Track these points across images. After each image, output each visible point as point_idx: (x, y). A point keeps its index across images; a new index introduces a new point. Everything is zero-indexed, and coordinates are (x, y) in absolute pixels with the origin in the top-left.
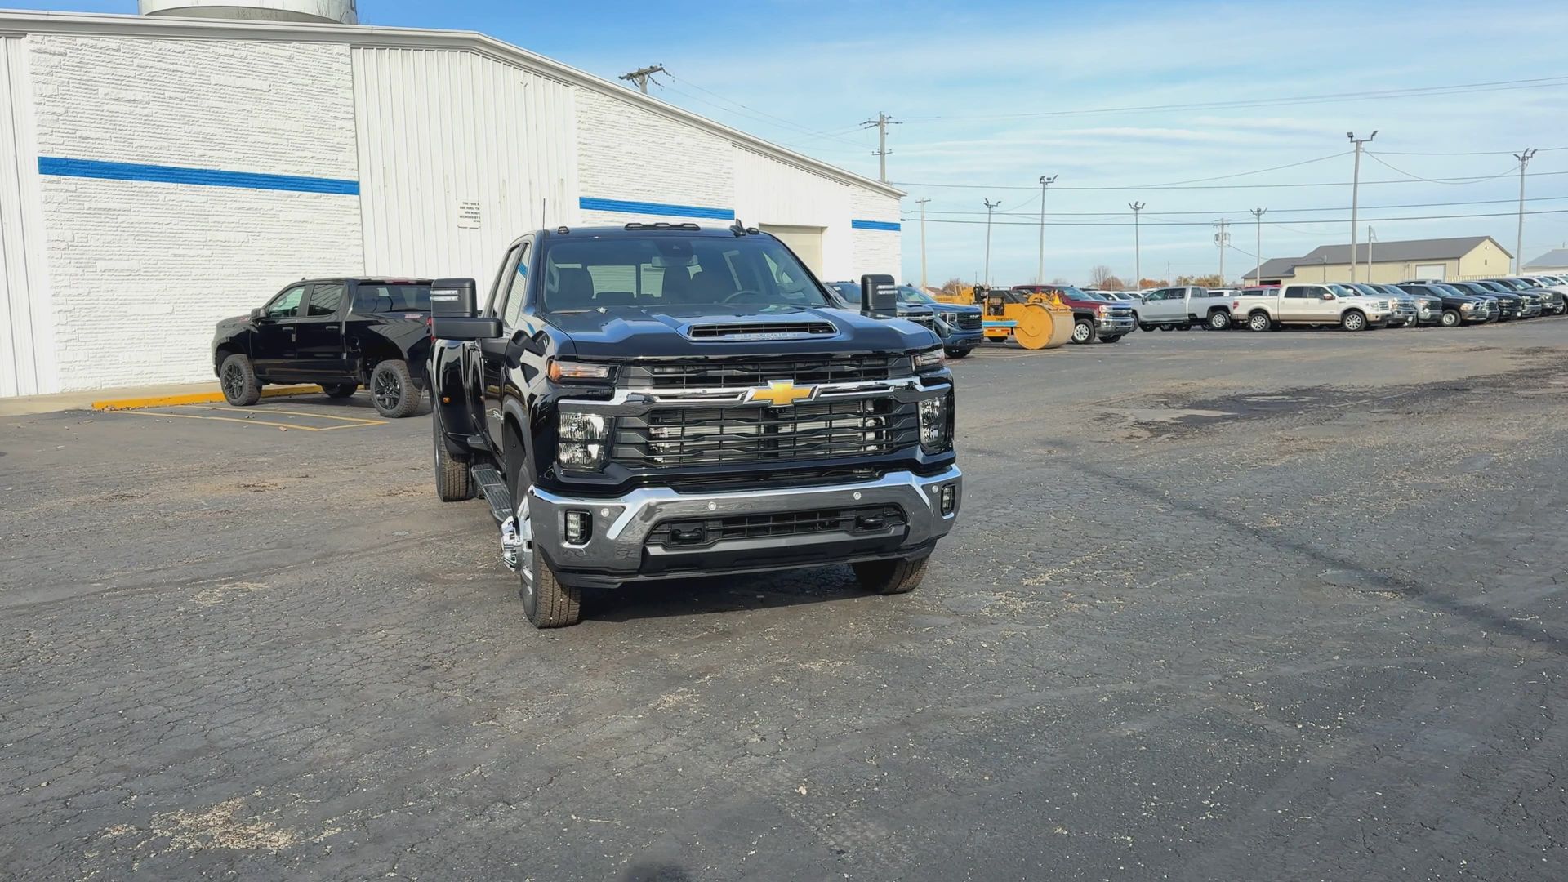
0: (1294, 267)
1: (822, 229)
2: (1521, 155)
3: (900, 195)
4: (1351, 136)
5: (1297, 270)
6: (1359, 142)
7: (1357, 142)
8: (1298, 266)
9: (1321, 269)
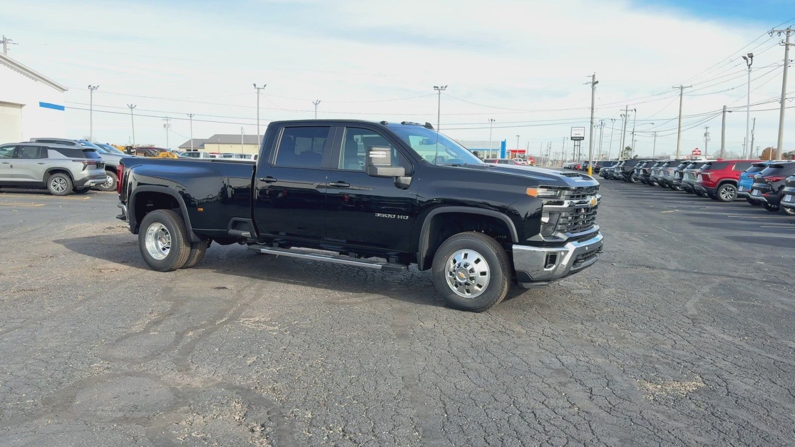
0: (204, 143)
1: (21, 106)
2: (315, 102)
3: (64, 90)
4: (255, 85)
5: (206, 145)
6: (258, 89)
7: (258, 88)
8: (206, 143)
9: (217, 145)
